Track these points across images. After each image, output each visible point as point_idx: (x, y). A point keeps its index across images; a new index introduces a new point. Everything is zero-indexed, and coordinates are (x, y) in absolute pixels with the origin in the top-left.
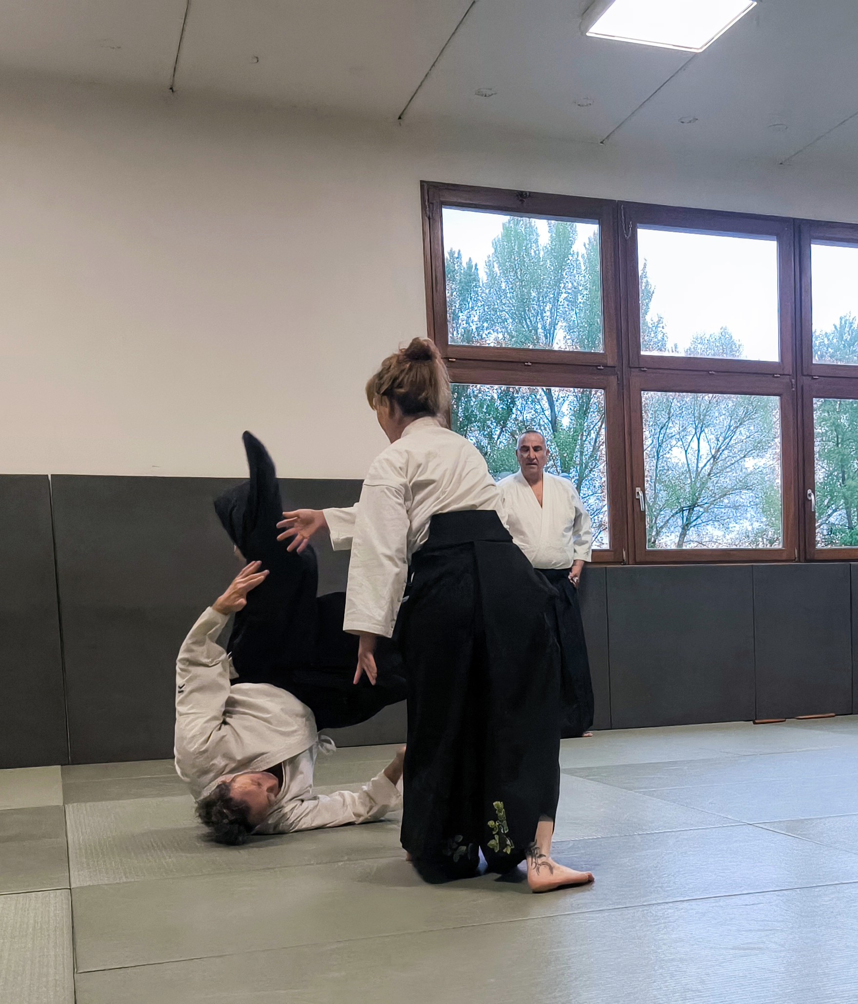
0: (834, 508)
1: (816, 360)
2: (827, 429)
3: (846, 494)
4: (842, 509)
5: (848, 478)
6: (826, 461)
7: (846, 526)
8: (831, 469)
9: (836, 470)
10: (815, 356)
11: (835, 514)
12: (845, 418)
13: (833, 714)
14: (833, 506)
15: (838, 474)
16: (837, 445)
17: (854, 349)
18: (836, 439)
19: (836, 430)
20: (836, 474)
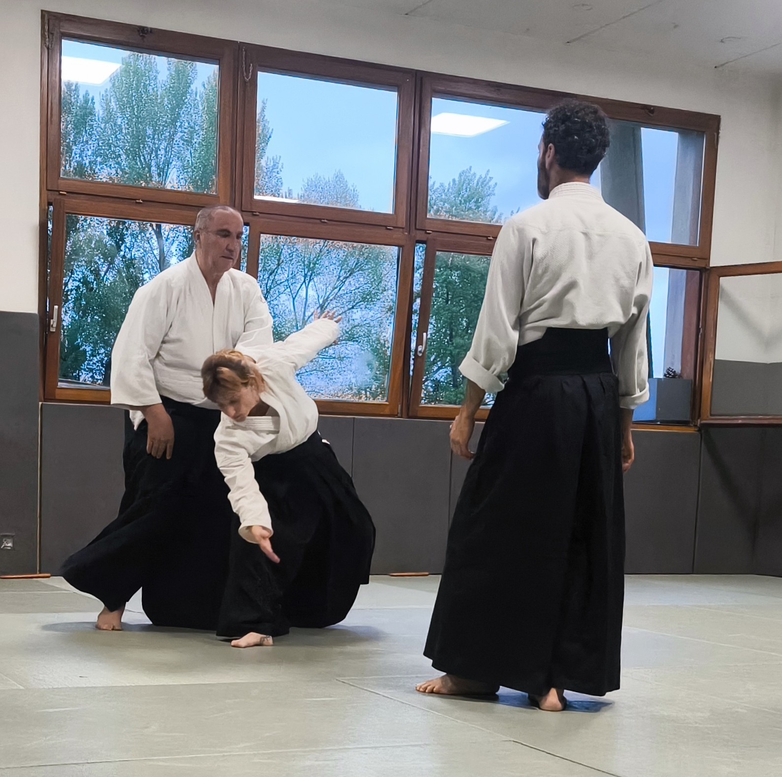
0: (439, 365)
1: (431, 215)
2: (438, 285)
3: (454, 352)
4: (448, 366)
5: (456, 336)
6: (434, 317)
7: (451, 384)
8: (439, 325)
9: (444, 327)
10: (430, 211)
11: (441, 371)
12: (456, 275)
13: (427, 573)
14: (439, 363)
15: (446, 331)
16: (447, 302)
17: (470, 206)
18: (446, 295)
19: (446, 287)
20: (444, 331)
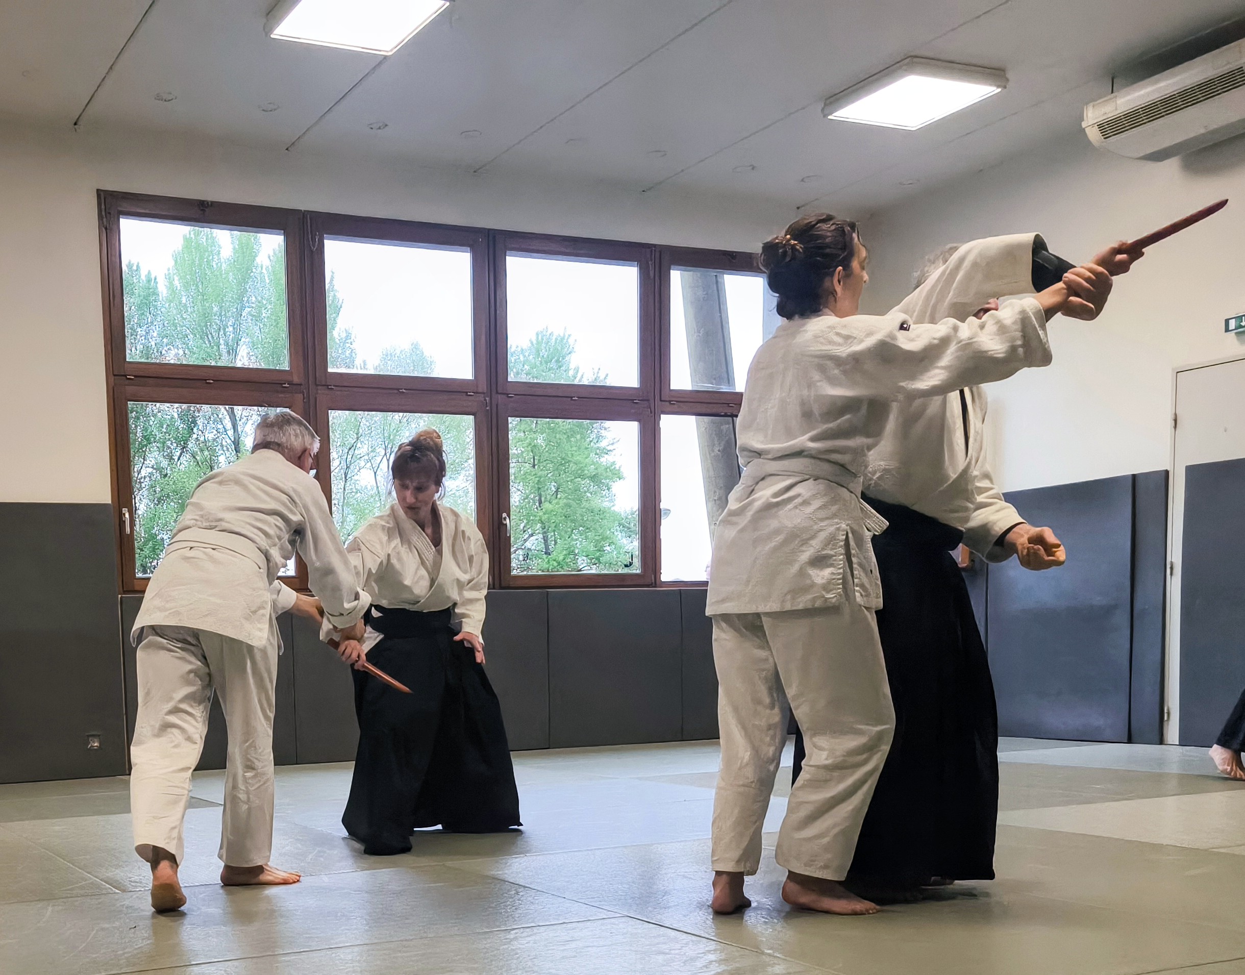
0: (530, 533)
1: (511, 378)
2: (523, 450)
3: (543, 518)
4: (539, 533)
5: (545, 502)
6: (521, 483)
7: (542, 551)
8: (527, 491)
9: (532, 493)
10: (510, 374)
11: (532, 538)
12: (541, 438)
14: (529, 530)
15: (534, 497)
16: (534, 466)
17: (551, 366)
18: (532, 460)
19: (532, 451)
20: (532, 497)
